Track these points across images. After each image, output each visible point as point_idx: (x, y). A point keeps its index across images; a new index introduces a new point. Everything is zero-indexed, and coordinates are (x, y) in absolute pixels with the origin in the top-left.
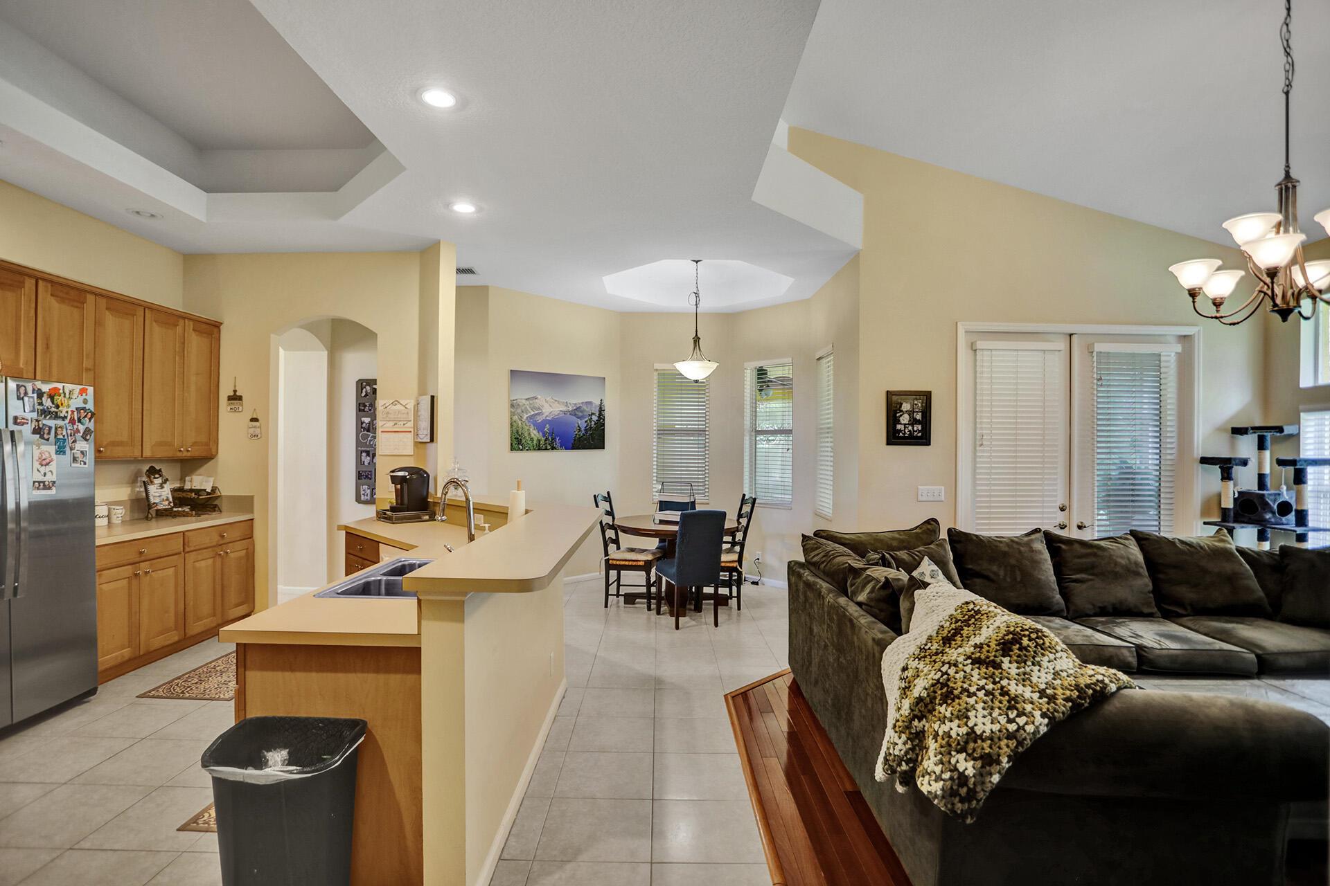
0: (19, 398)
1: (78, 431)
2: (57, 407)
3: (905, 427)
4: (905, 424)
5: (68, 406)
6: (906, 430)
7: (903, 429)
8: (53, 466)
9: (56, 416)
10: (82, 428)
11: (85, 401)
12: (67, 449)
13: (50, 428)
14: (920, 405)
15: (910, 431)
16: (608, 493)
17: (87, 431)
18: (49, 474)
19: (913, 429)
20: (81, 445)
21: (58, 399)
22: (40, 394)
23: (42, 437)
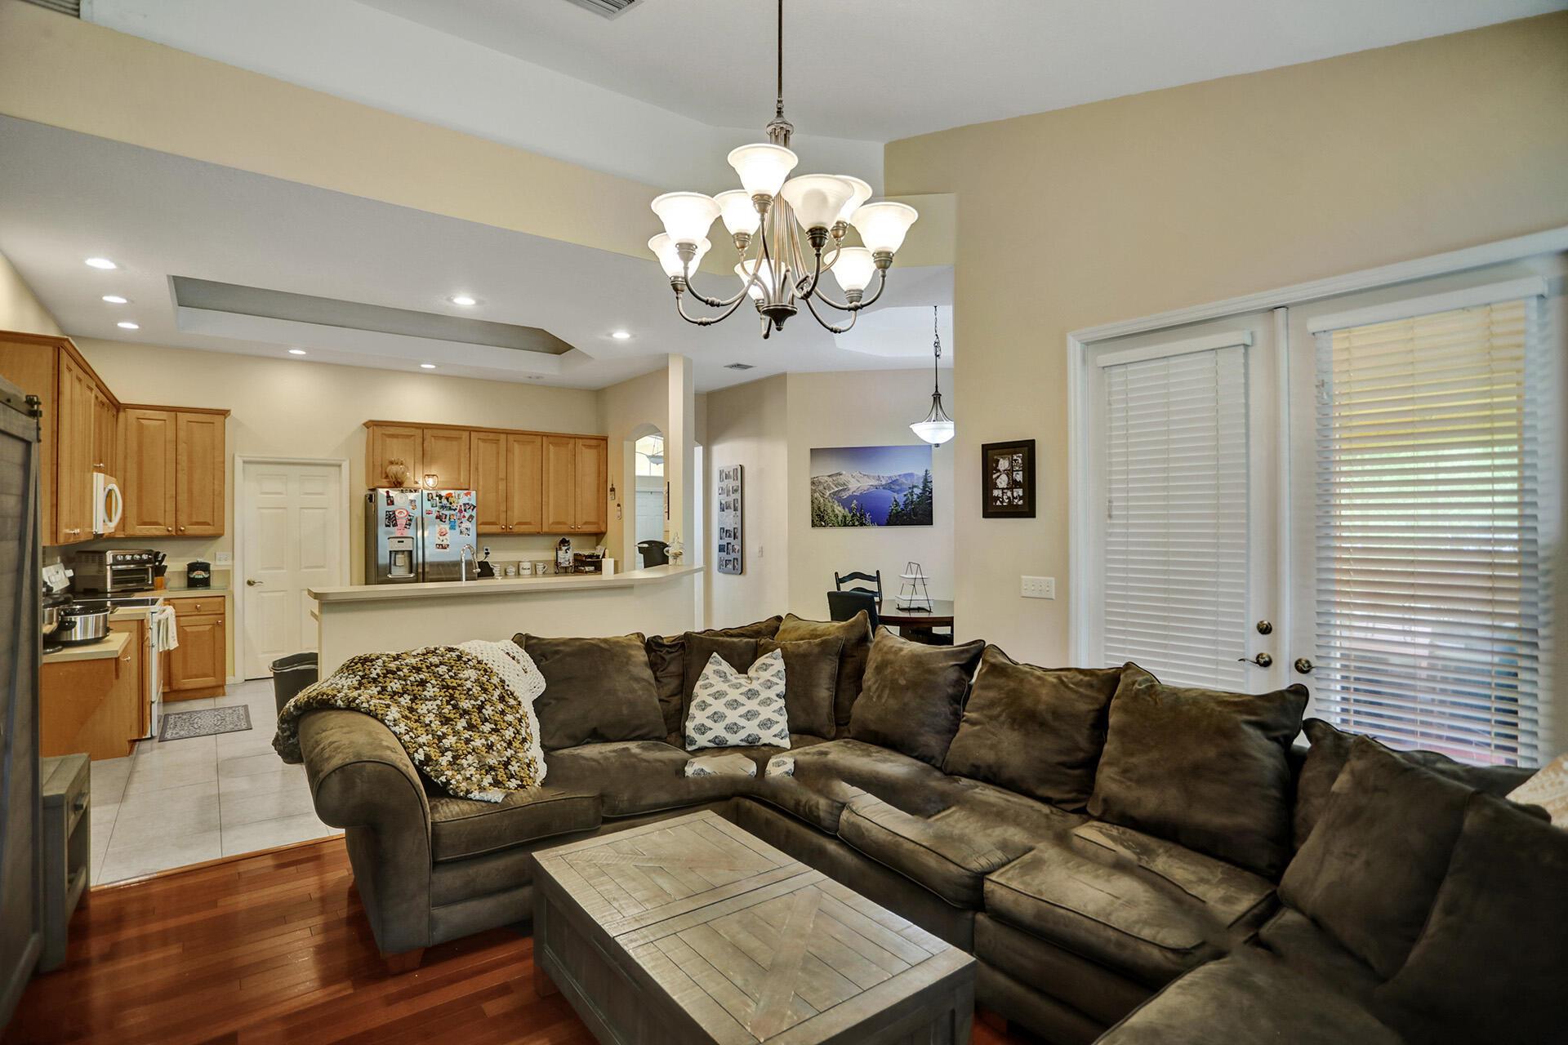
0: (429, 500)
1: (464, 517)
2: (451, 503)
3: (1003, 493)
4: (1003, 489)
5: (458, 503)
6: (1005, 497)
7: (1000, 495)
8: (447, 536)
9: (450, 509)
10: (467, 515)
11: (470, 499)
12: (457, 527)
13: (446, 515)
14: (1020, 461)
15: (1009, 498)
16: (878, 572)
17: (471, 517)
18: (445, 541)
19: (1012, 494)
20: (466, 524)
21: (451, 500)
22: (440, 497)
23: (441, 520)
